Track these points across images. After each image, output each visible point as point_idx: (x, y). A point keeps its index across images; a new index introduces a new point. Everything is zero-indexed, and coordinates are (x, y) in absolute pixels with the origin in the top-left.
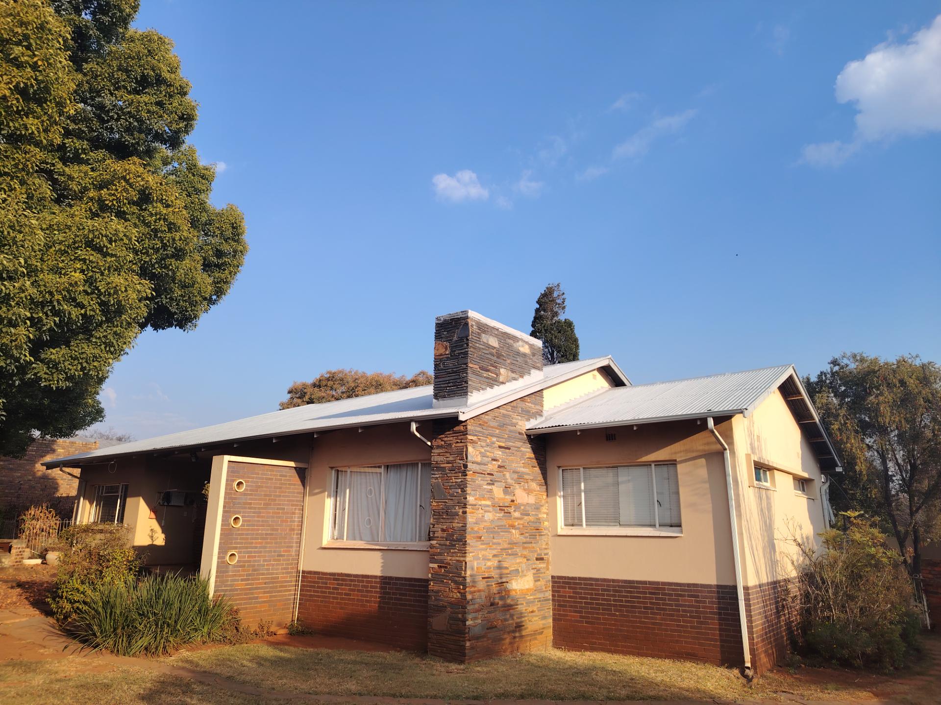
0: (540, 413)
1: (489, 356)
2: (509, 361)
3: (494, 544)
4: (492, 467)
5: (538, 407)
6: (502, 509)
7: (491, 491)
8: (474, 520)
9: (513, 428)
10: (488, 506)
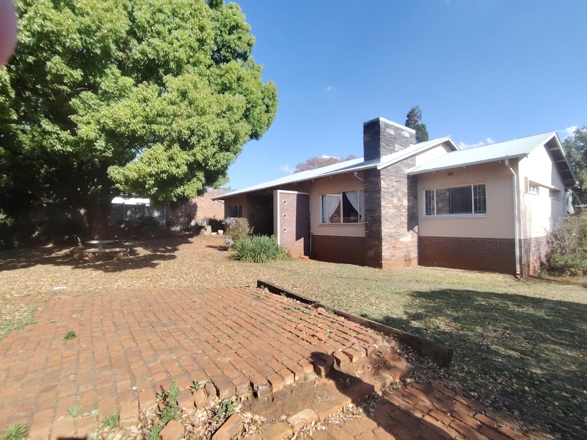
0: (414, 165)
1: (390, 139)
2: (399, 141)
3: (393, 222)
4: (392, 190)
5: (414, 162)
6: (397, 208)
7: (392, 200)
8: (385, 212)
9: (402, 172)
10: (391, 207)
